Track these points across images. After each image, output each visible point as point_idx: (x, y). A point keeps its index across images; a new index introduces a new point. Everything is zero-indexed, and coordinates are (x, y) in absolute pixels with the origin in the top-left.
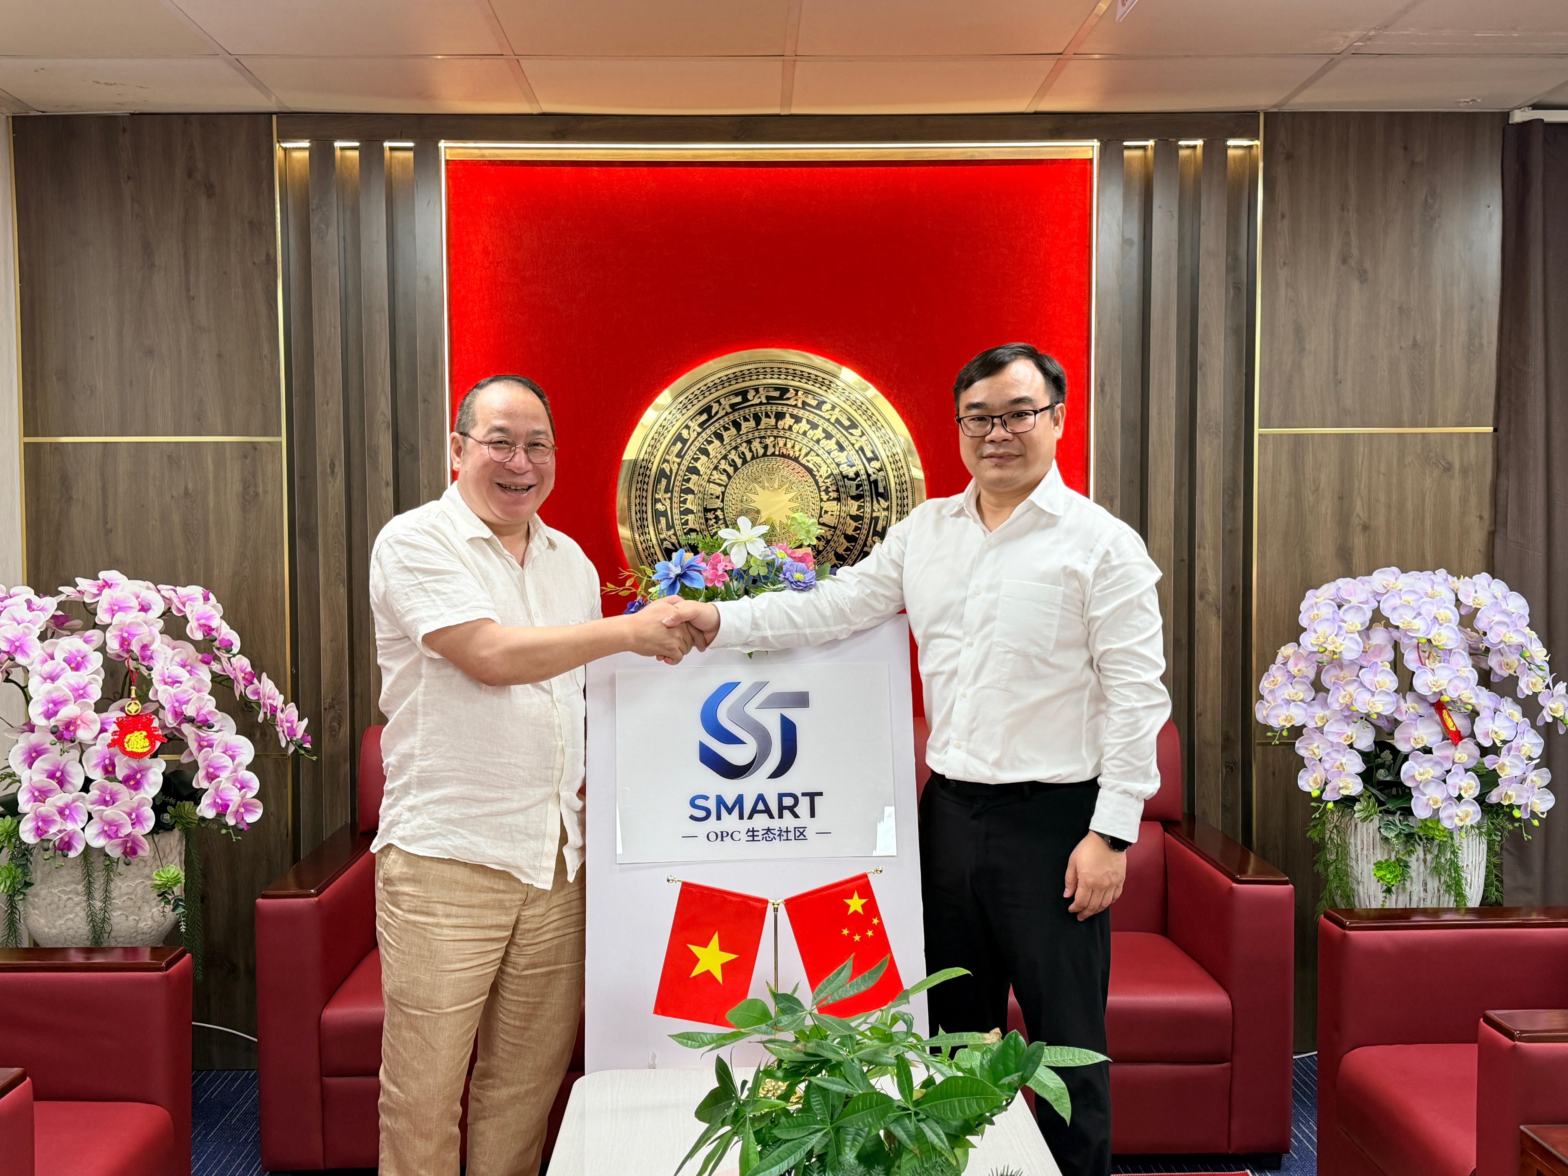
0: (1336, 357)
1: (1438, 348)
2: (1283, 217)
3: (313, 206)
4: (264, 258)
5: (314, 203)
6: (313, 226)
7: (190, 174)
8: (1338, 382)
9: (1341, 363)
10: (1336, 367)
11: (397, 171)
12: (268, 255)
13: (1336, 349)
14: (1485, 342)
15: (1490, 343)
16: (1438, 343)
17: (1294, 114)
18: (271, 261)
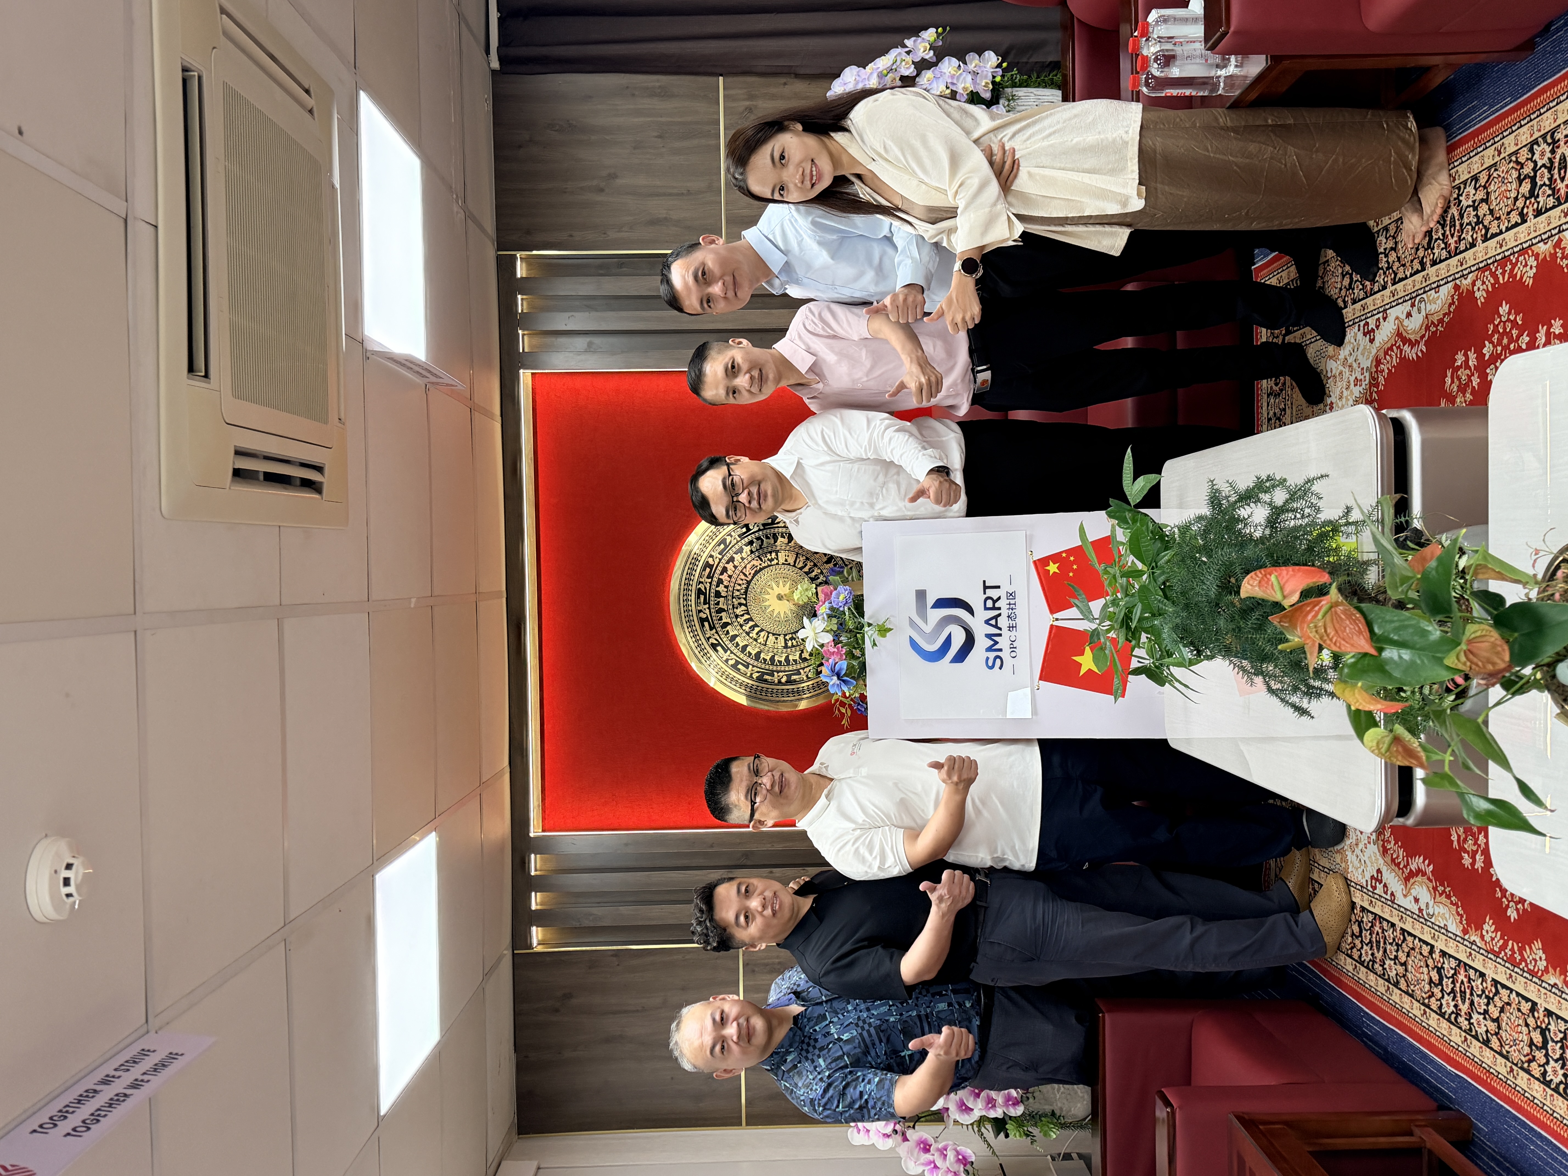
0: (670, 195)
1: (663, 119)
2: (571, 236)
3: (577, 925)
4: (615, 958)
5: (576, 924)
6: (592, 924)
7: (557, 1011)
8: (689, 193)
9: (675, 191)
10: (678, 195)
11: (551, 866)
12: (612, 956)
13: (664, 195)
14: (657, 84)
15: (658, 81)
16: (660, 119)
17: (498, 229)
18: (617, 953)
